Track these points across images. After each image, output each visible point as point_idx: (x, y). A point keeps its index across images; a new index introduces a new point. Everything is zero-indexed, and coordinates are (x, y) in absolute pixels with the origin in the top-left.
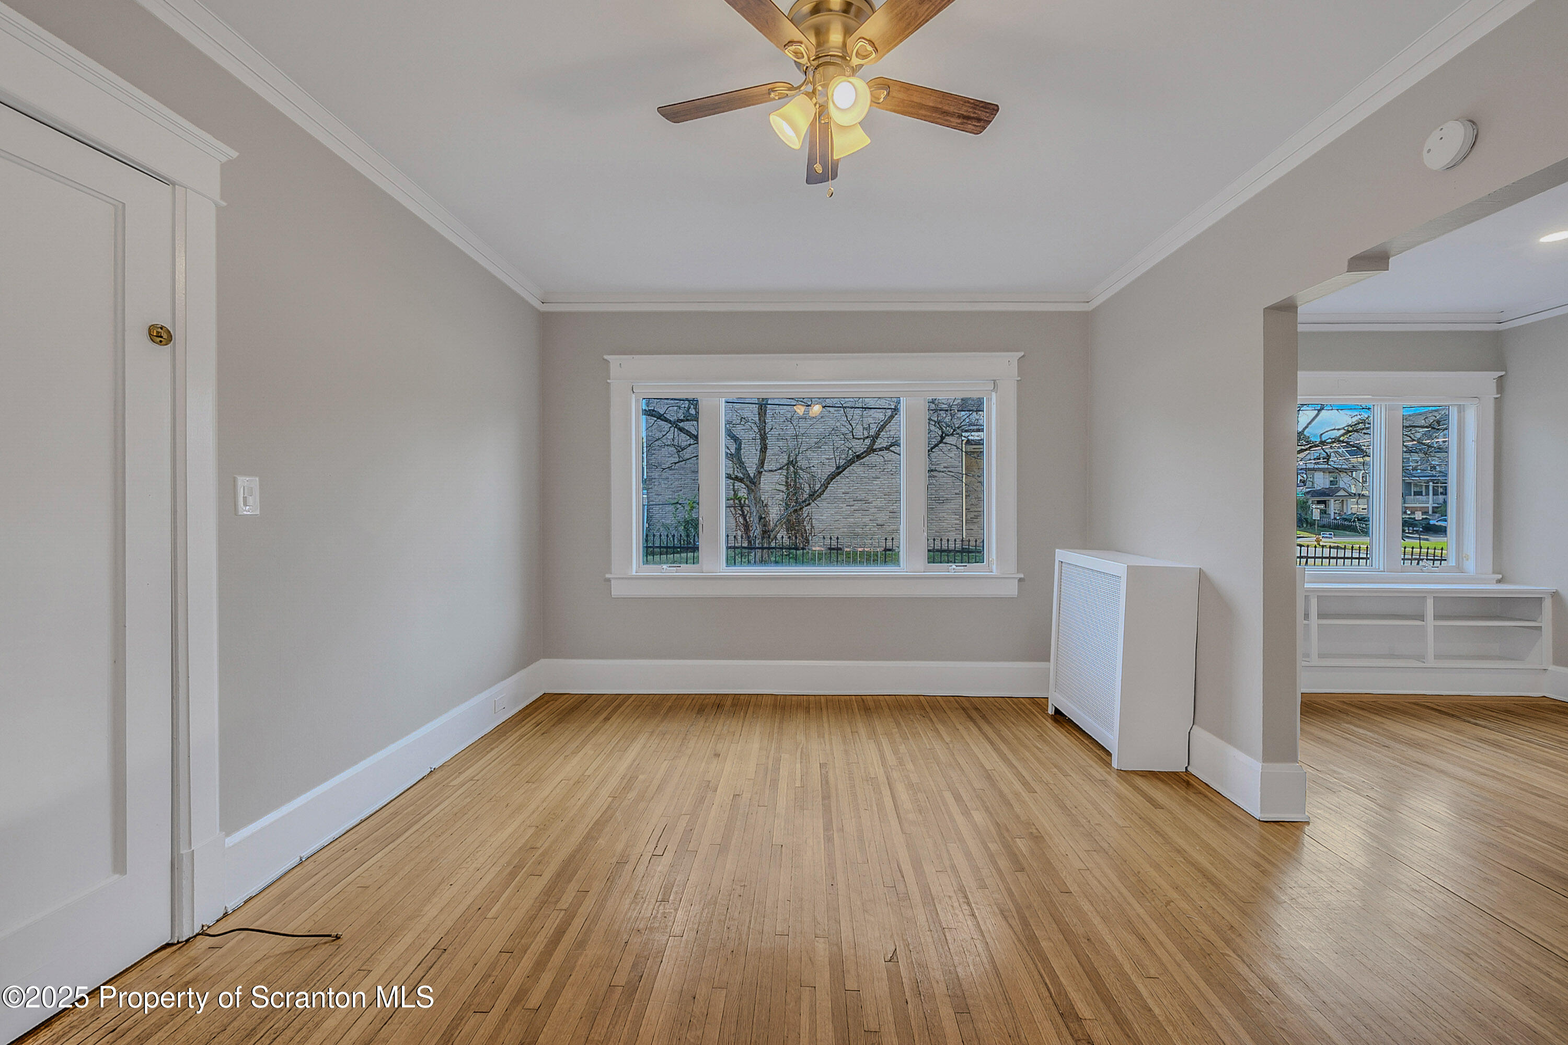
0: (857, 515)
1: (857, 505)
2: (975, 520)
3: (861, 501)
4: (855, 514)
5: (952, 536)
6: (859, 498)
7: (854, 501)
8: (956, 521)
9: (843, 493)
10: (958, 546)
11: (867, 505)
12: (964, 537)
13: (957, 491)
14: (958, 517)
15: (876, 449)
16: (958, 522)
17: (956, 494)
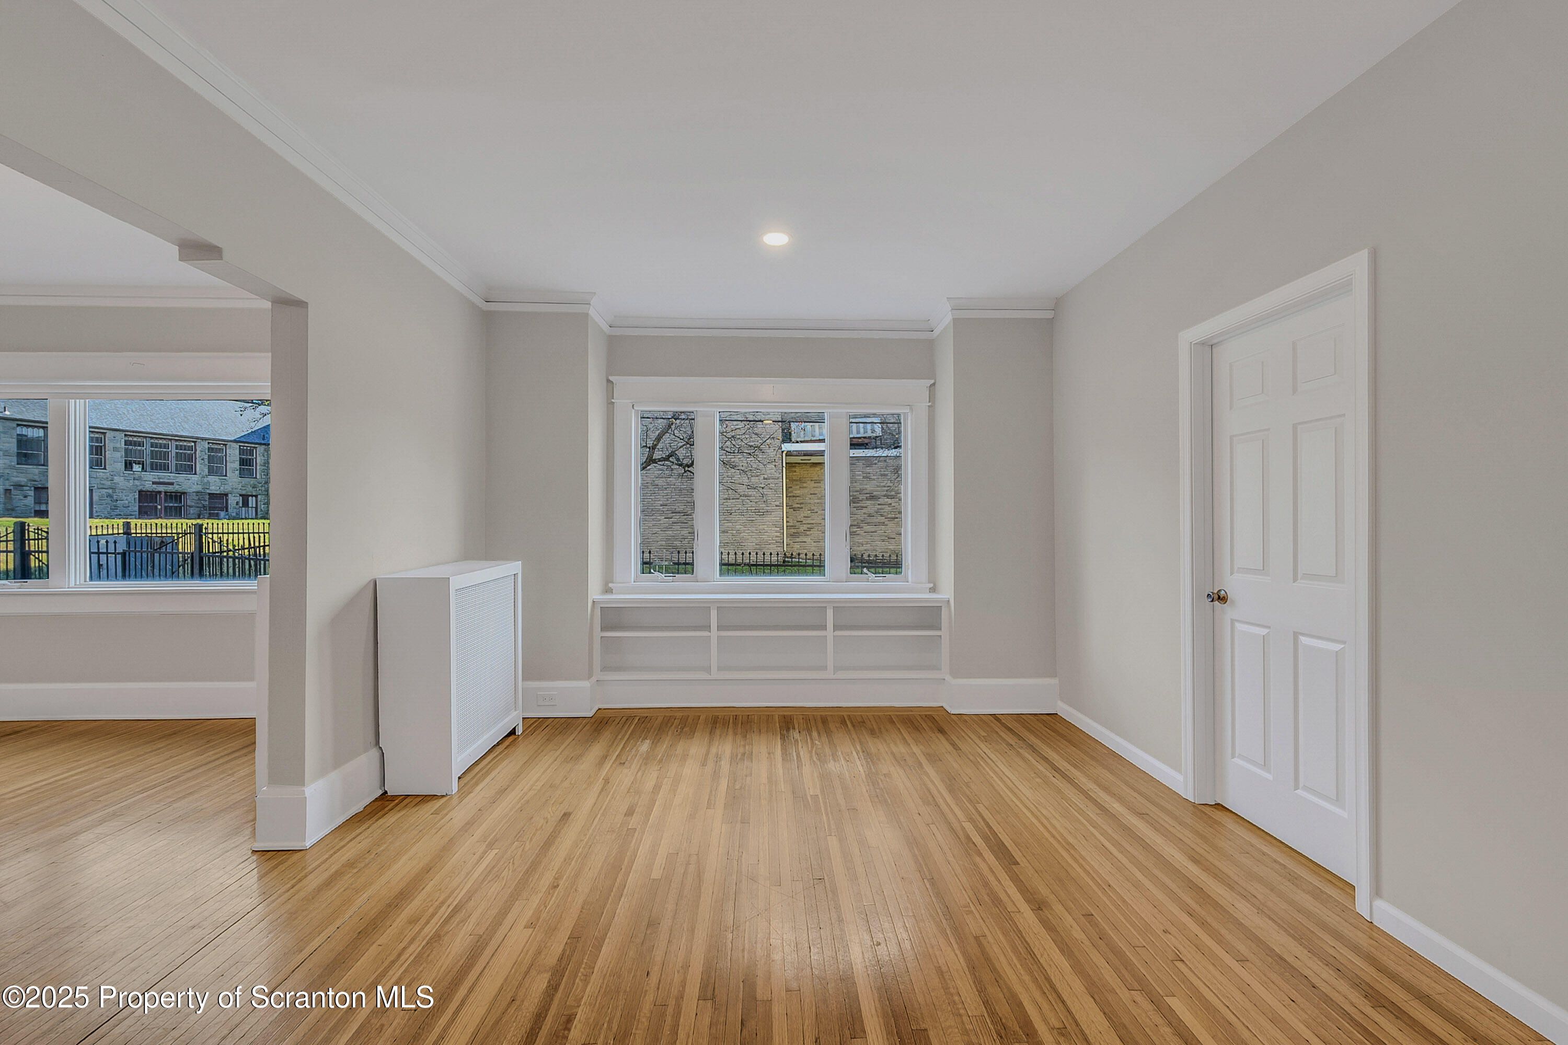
0: (676, 527)
1: (676, 518)
2: (808, 533)
3: (679, 513)
4: (674, 527)
5: (774, 549)
6: (678, 510)
7: (672, 513)
8: (776, 534)
9: (661, 505)
10: (781, 558)
11: (686, 517)
12: (785, 549)
13: (777, 503)
14: (778, 529)
15: (655, 460)
16: (778, 534)
17: (776, 506)
